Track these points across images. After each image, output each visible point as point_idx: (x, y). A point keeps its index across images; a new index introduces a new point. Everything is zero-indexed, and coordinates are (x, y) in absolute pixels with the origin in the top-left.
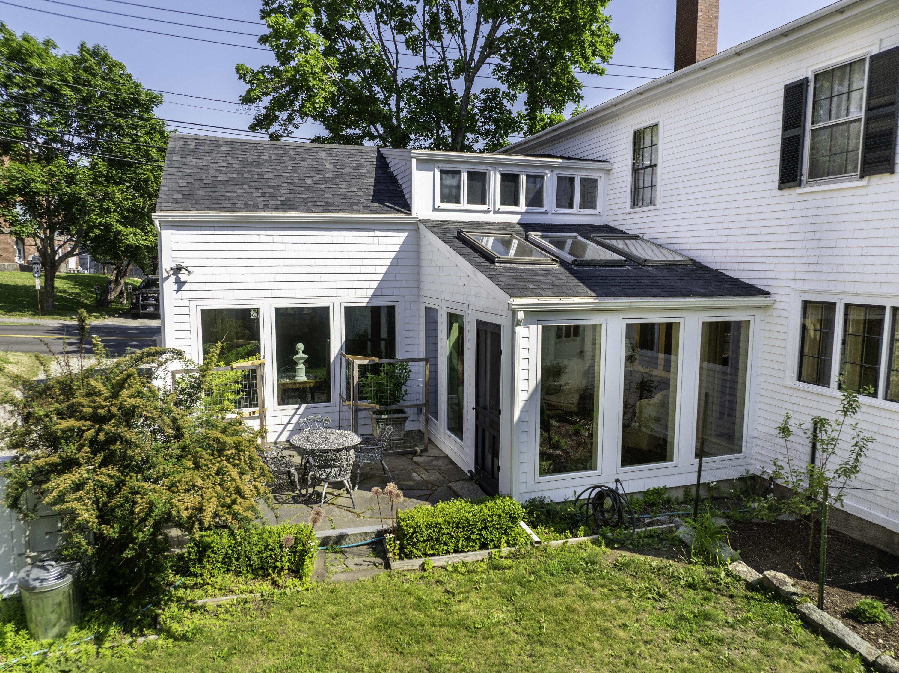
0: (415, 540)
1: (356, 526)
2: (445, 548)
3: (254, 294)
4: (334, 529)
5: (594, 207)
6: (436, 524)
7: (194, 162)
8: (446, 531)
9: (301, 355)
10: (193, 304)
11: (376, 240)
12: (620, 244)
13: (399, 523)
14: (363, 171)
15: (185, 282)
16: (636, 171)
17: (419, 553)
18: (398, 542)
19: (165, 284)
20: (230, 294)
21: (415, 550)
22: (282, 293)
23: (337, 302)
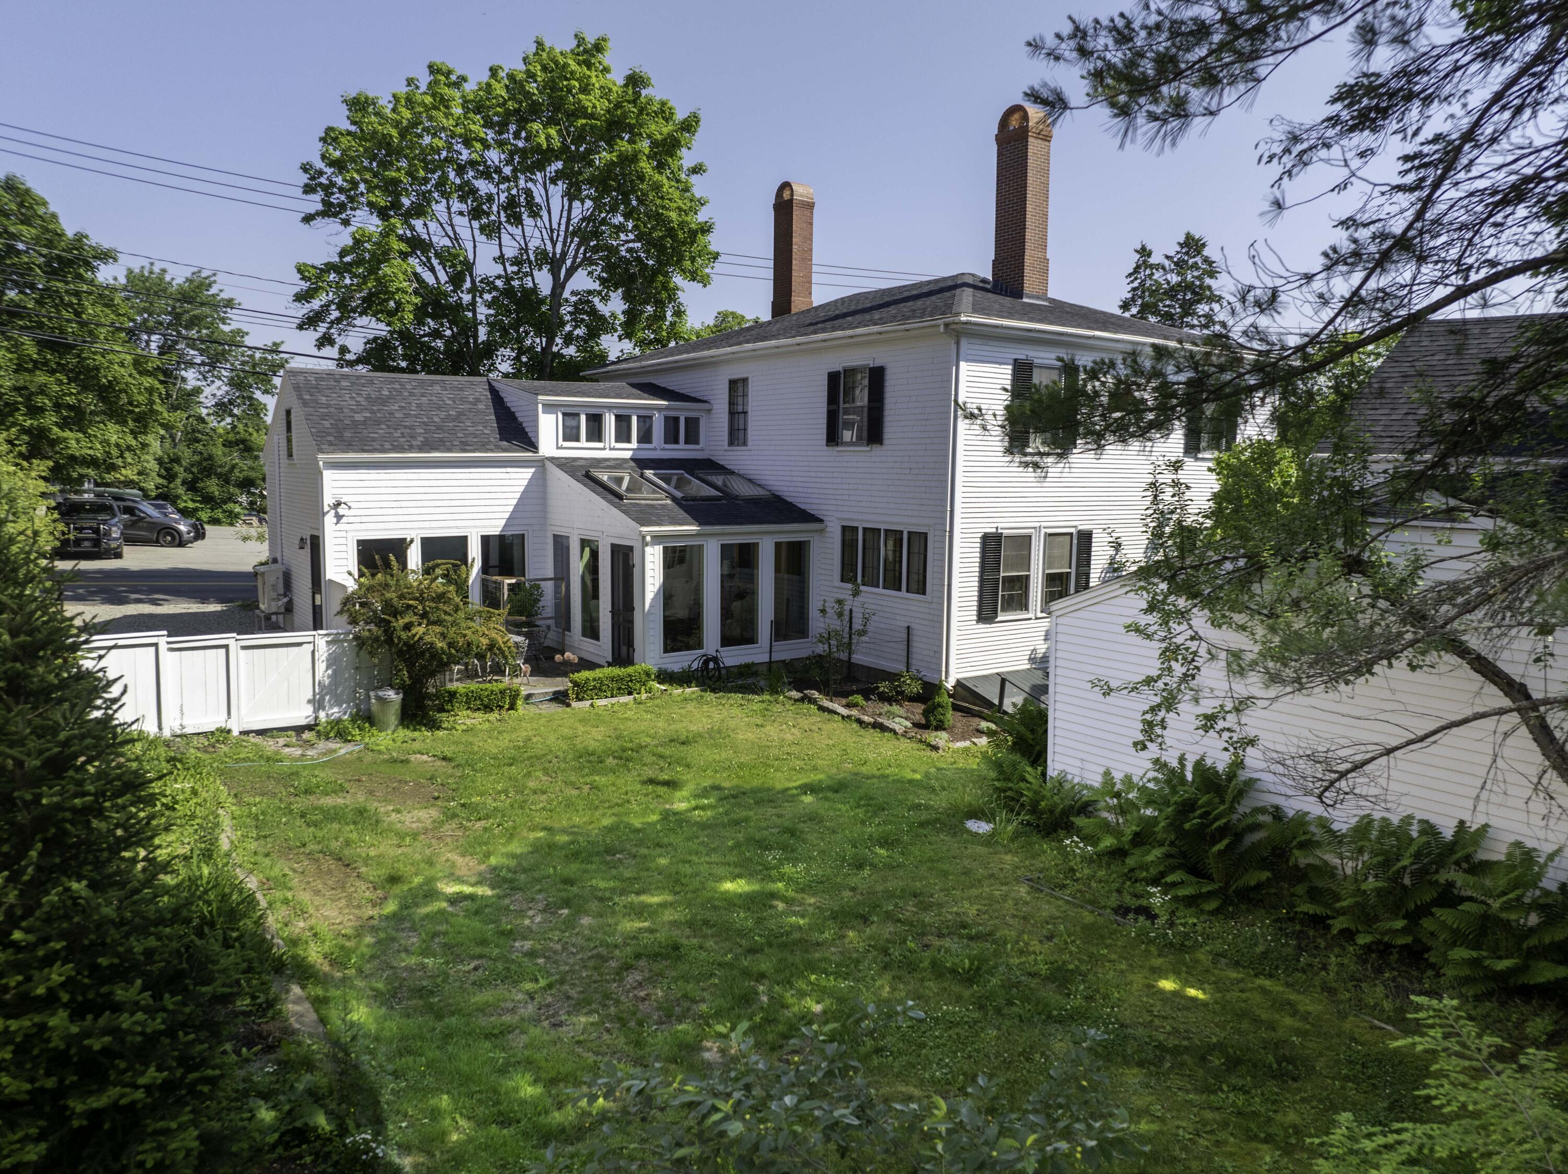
2: (604, 695)
5: (697, 442)
7: (323, 400)
10: (350, 535)
12: (719, 480)
14: (481, 406)
15: (344, 516)
16: (732, 413)
17: (590, 698)
19: (326, 517)
22: (427, 524)
23: (474, 531)
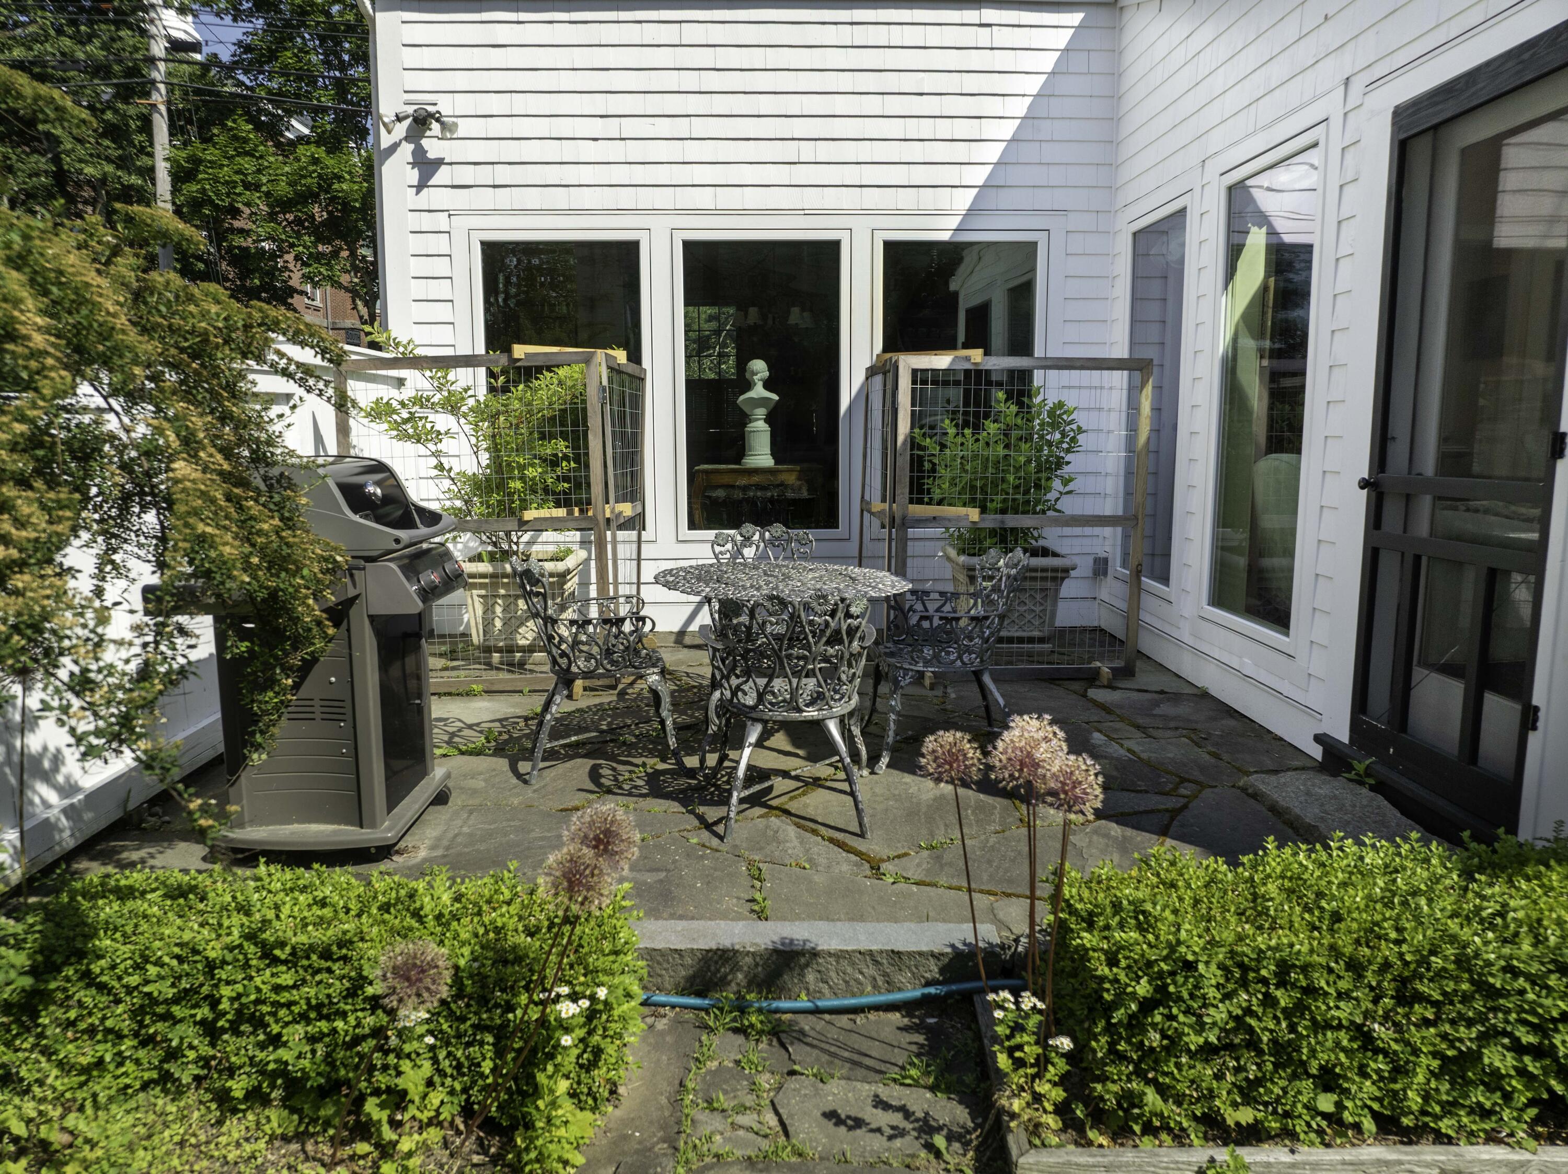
0: (1154, 1039)
1: (856, 916)
2: (1326, 1103)
3: (626, 198)
4: (761, 915)
6: (1284, 968)
8: (1344, 1012)
9: (759, 391)
10: (461, 224)
11: (983, 37)
13: (1062, 928)
15: (439, 162)
17: (1177, 1115)
18: (1065, 1043)
19: (386, 169)
20: (559, 198)
21: (1151, 1097)
22: (704, 198)
23: (862, 226)
